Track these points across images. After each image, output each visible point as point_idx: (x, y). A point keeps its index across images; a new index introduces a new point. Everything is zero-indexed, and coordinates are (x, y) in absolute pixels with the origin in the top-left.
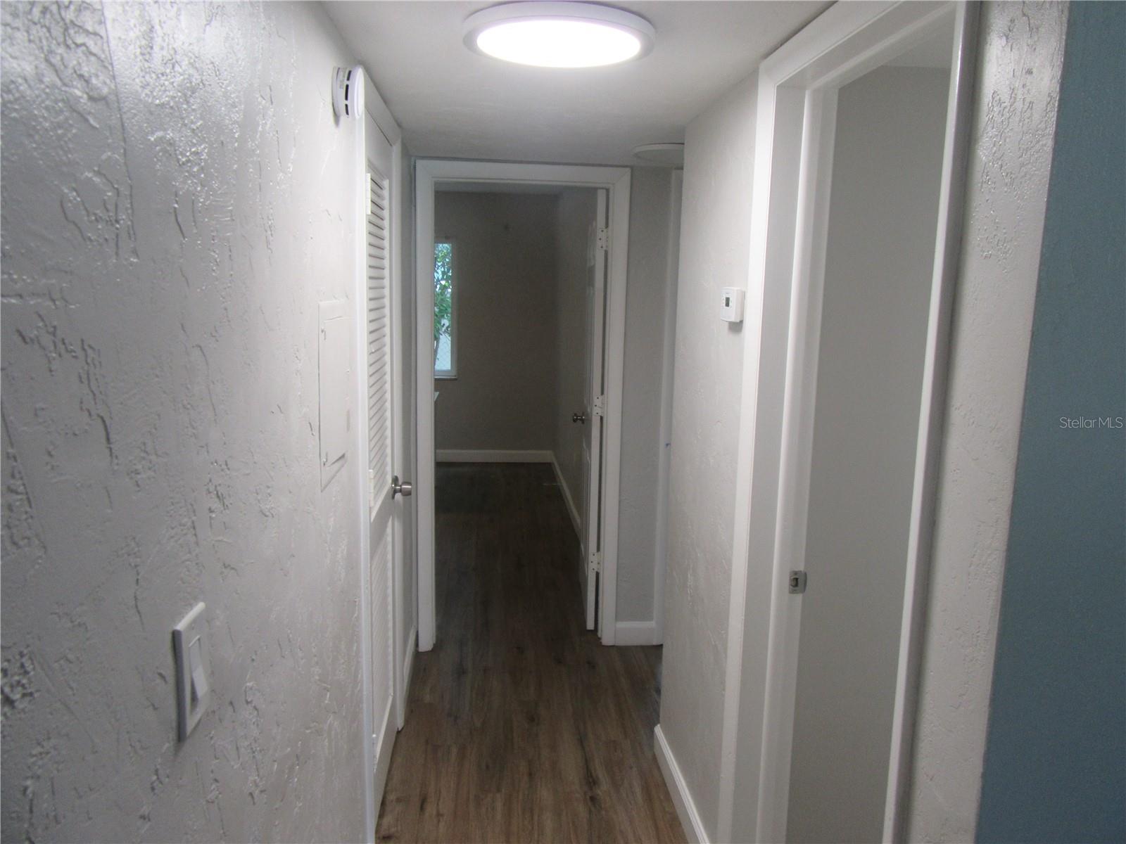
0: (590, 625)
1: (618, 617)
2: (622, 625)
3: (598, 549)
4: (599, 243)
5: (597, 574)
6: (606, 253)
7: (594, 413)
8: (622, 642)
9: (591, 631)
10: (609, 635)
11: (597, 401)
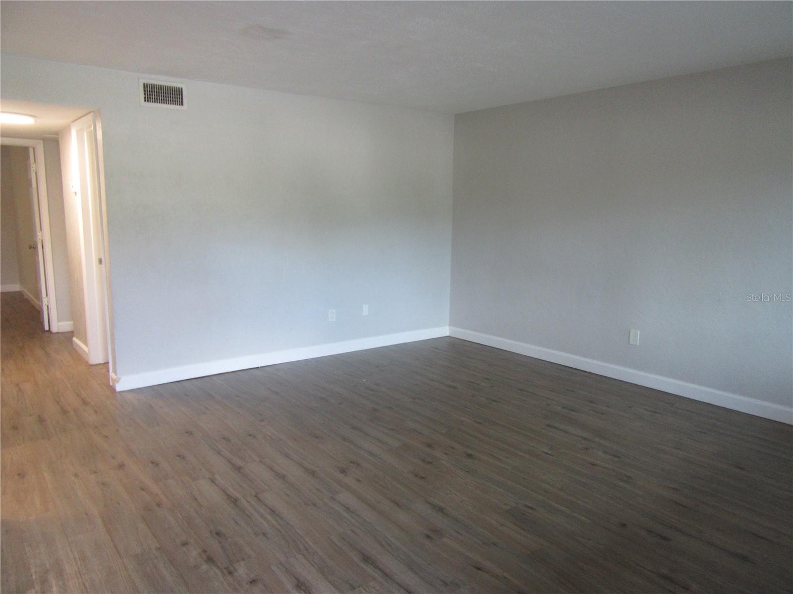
0: (47, 328)
1: (58, 321)
2: (61, 323)
3: (47, 295)
4: (32, 169)
5: (48, 306)
6: (36, 173)
7: (38, 239)
8: (61, 330)
9: (47, 331)
10: (54, 329)
11: (39, 233)
